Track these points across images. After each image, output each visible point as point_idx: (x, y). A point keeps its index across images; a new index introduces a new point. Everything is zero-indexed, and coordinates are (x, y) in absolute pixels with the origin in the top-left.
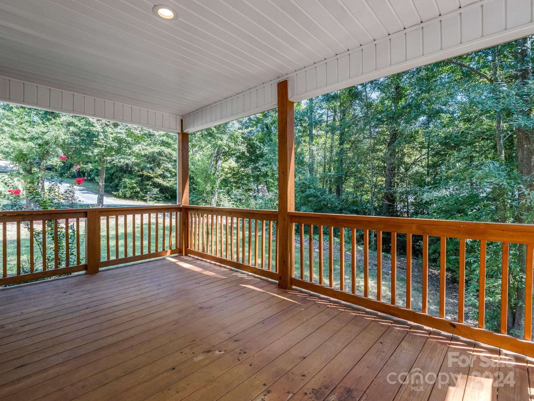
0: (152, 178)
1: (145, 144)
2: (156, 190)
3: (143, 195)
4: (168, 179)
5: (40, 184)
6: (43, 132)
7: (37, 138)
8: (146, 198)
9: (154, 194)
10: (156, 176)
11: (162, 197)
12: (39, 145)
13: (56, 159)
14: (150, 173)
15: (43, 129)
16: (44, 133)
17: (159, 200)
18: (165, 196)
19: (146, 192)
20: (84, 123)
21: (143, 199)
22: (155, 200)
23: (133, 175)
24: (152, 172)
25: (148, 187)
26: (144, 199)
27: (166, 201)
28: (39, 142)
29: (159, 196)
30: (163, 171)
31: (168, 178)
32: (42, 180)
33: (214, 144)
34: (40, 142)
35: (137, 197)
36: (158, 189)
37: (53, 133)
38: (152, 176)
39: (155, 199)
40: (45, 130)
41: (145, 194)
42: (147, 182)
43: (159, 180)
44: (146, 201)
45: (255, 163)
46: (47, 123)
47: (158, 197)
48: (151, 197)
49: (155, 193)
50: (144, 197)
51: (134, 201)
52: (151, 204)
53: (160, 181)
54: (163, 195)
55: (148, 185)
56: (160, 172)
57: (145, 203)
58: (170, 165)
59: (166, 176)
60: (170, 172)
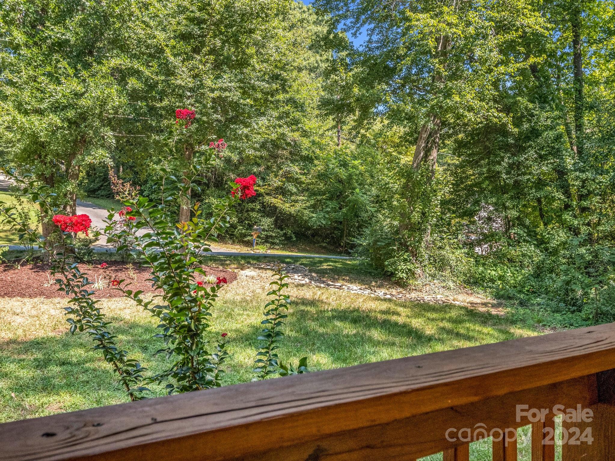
0: (260, 195)
1: (275, 114)
2: (267, 222)
3: (243, 231)
4: (293, 198)
5: (68, 209)
6: (76, 94)
7: (65, 108)
8: (249, 238)
9: (264, 230)
10: (268, 192)
11: (280, 237)
12: (69, 121)
13: (101, 151)
14: (259, 186)
15: (76, 86)
16: (78, 95)
17: (273, 243)
18: (285, 234)
19: (250, 226)
20: (155, 68)
21: (242, 240)
22: (267, 242)
23: (224, 189)
24: (261, 183)
25: (254, 215)
26: (246, 239)
27: (287, 244)
28: (69, 114)
29: (274, 235)
30: (284, 179)
31: (292, 194)
32: (71, 198)
33: (432, 107)
34: (71, 114)
35: (232, 236)
36: (272, 220)
37: (96, 93)
38: (262, 191)
39: (267, 240)
40: (80, 88)
41: (247, 229)
42: (251, 205)
43: (274, 200)
44: (249, 244)
45: (513, 155)
46: (84, 73)
47: (271, 236)
48: (258, 237)
49: (266, 227)
50: (245, 236)
51: (226, 244)
52: (261, 250)
53: (277, 201)
54: (281, 233)
55: (253, 210)
56: (276, 182)
57: (249, 249)
58: (296, 168)
59: (288, 191)
60: (297, 182)
